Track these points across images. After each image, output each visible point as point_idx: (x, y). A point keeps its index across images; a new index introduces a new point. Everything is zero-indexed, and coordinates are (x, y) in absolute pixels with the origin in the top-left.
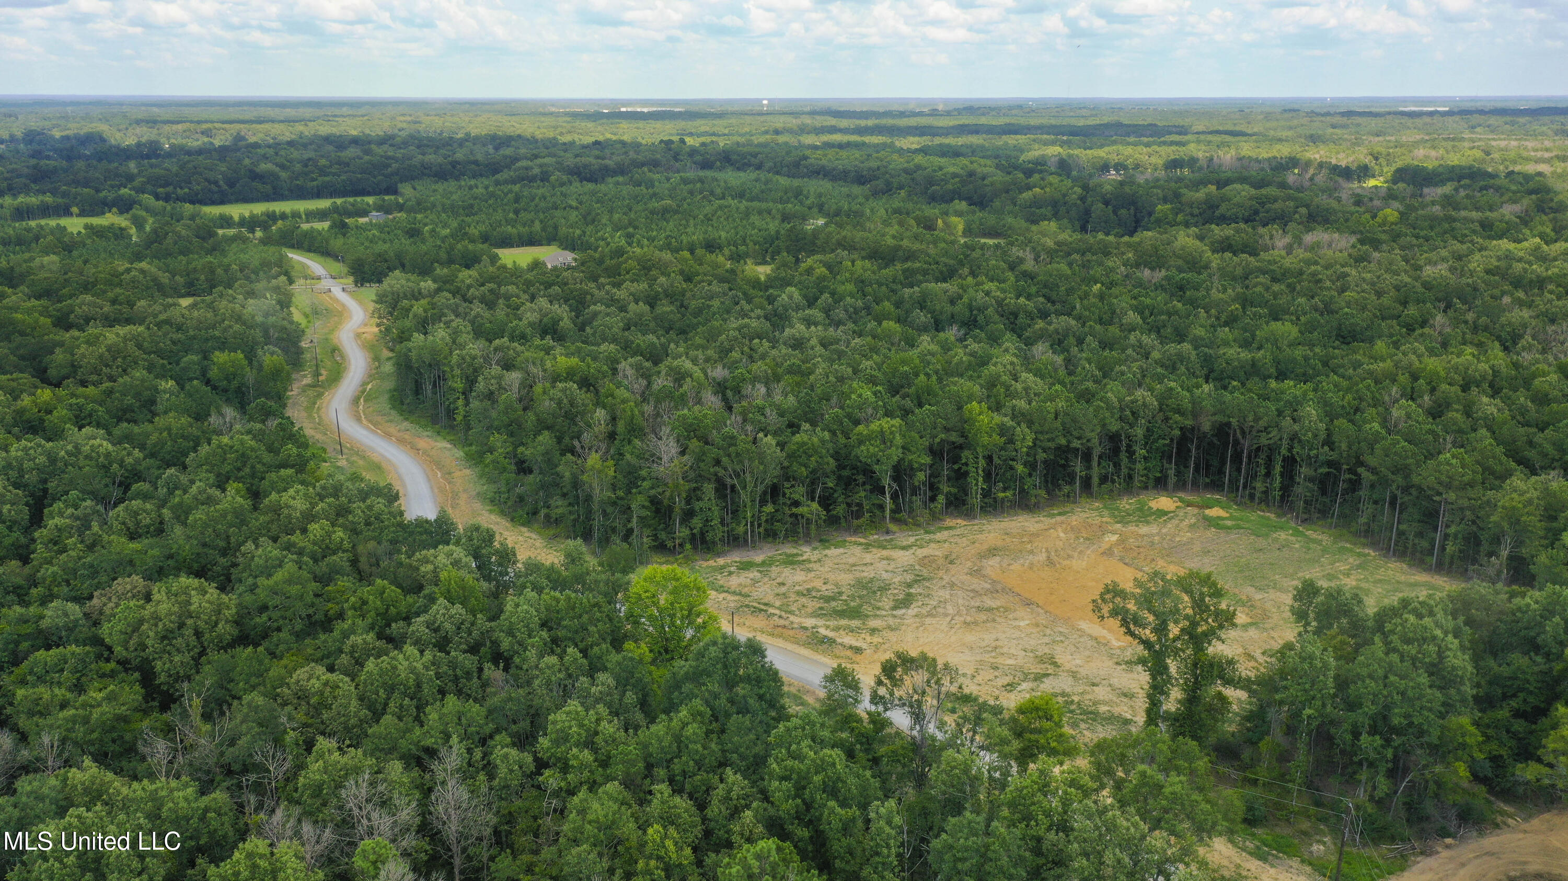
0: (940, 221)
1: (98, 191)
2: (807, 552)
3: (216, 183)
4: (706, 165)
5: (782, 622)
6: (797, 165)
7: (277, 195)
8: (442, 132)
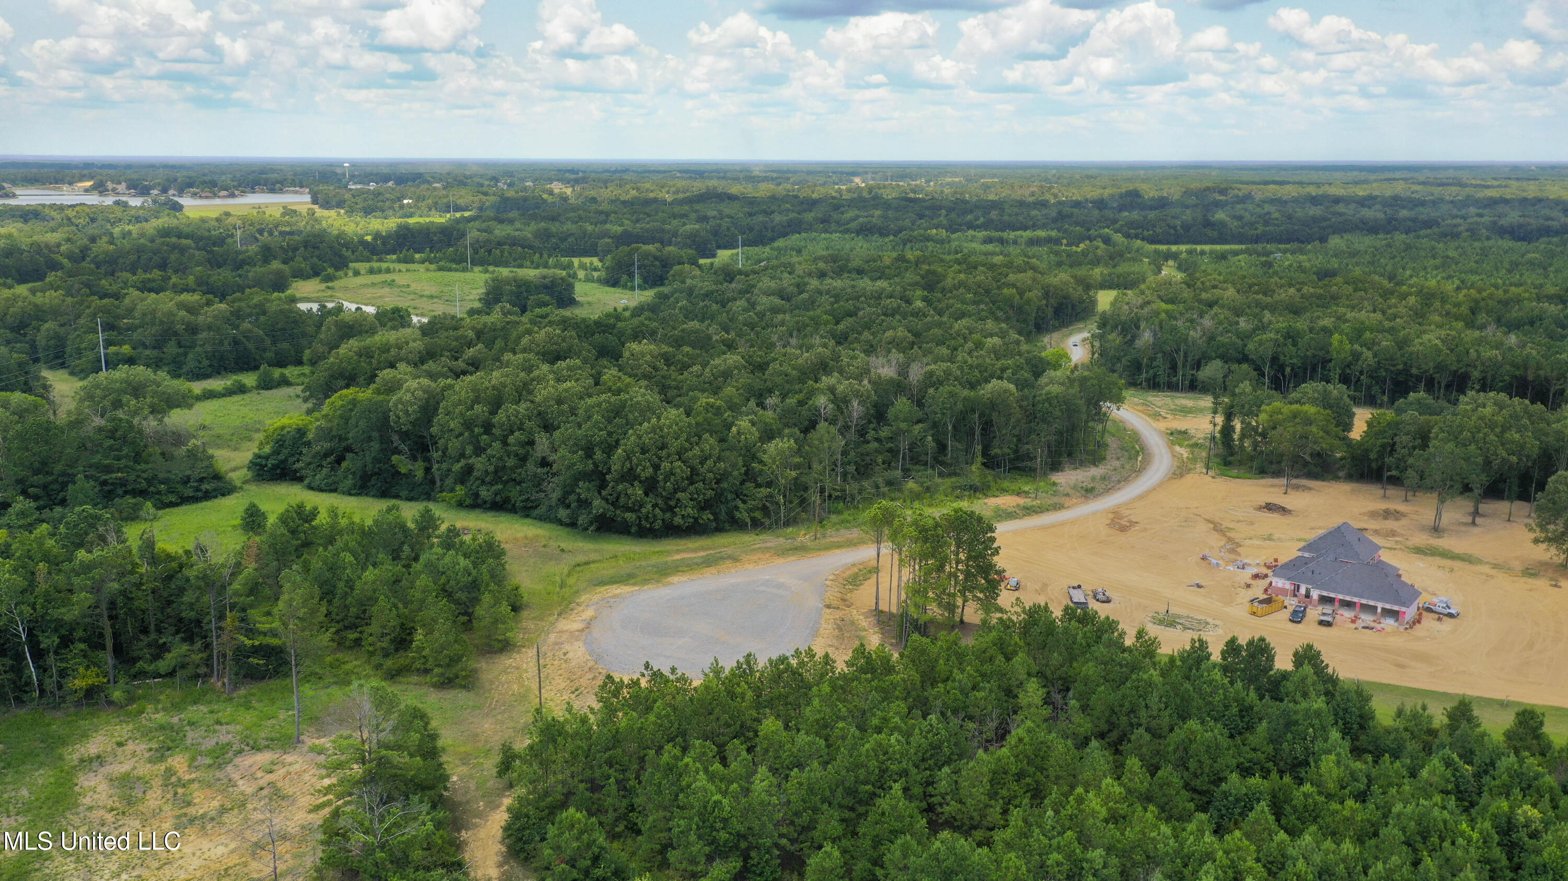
7: (1222, 240)
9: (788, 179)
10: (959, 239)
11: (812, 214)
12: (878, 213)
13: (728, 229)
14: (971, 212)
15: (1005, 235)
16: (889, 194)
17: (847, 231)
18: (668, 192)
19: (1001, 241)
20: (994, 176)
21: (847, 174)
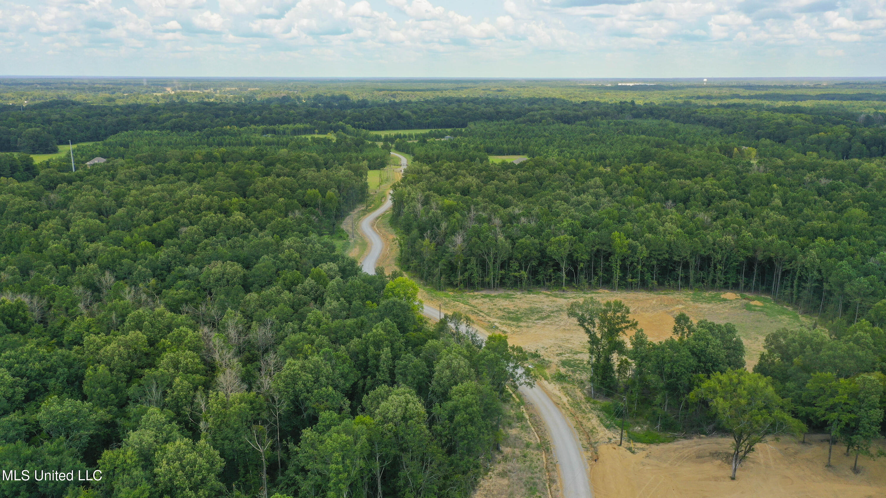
0: (736, 149)
1: (329, 122)
2: (519, 294)
3: (381, 120)
4: (638, 116)
5: (482, 319)
6: (689, 116)
7: (409, 127)
8: (509, 96)
9: (120, 89)
10: (245, 132)
11: (136, 116)
12: (185, 114)
13: (68, 129)
14: (250, 111)
15: (276, 127)
16: (192, 100)
17: (164, 128)
18: (27, 100)
19: (274, 132)
20: (255, 86)
21: (161, 85)
